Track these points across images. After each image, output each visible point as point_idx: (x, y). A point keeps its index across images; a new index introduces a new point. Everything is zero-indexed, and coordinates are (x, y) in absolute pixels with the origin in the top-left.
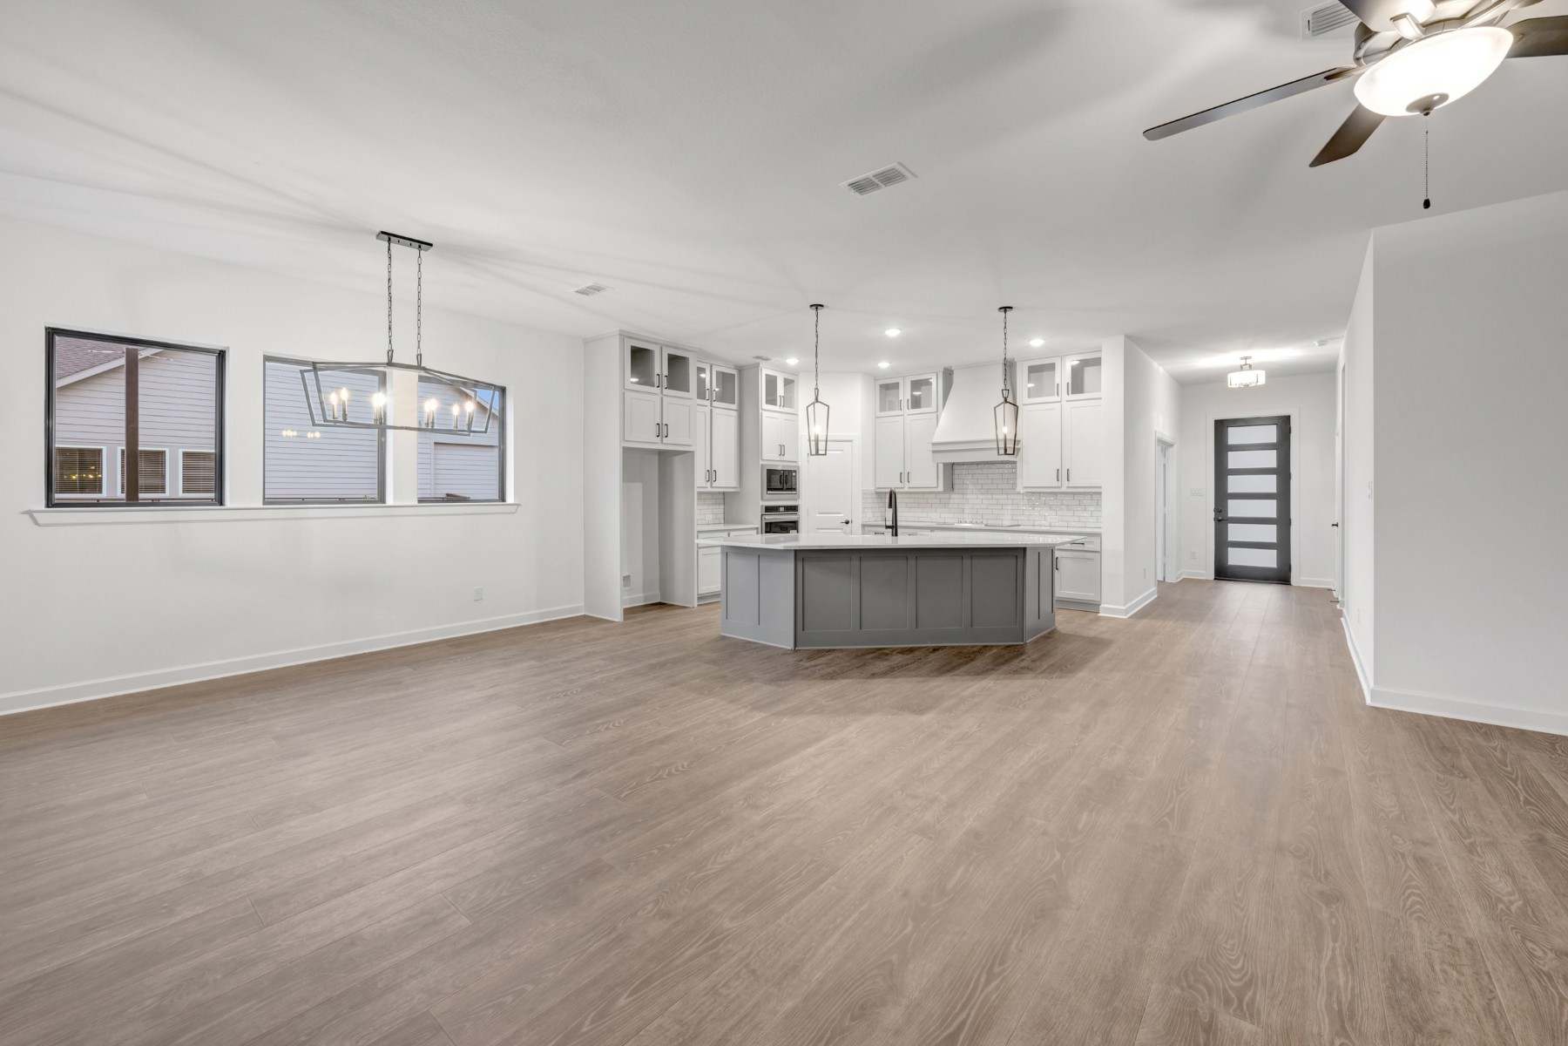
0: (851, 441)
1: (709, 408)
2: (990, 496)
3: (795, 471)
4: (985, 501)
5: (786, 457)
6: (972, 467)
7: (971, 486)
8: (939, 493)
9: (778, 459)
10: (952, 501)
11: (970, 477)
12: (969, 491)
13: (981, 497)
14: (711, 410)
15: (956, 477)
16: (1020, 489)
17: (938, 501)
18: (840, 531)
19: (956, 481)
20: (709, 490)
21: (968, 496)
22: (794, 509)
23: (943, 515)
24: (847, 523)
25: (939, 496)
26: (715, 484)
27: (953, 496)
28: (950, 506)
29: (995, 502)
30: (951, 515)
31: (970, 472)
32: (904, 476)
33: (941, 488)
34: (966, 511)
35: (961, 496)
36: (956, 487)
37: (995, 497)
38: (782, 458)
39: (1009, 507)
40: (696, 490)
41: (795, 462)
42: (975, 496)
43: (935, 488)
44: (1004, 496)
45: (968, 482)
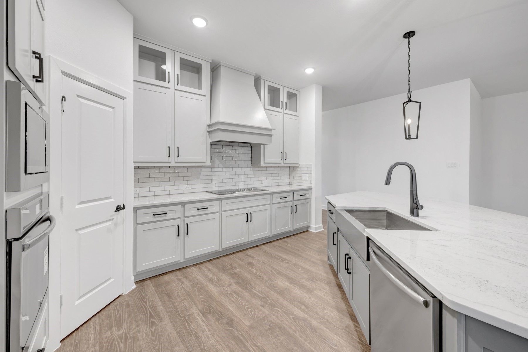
2: (230, 169)
4: (228, 173)
7: (217, 162)
10: (202, 174)
12: (216, 166)
13: (224, 169)
17: (190, 174)
21: (216, 170)
23: (194, 186)
24: (118, 209)
27: (203, 169)
28: (201, 178)
29: (234, 173)
30: (202, 186)
32: (173, 152)
33: (208, 163)
34: (214, 181)
37: (234, 169)
39: (243, 177)
42: (220, 169)
43: (204, 162)
44: (240, 169)
45: (215, 159)
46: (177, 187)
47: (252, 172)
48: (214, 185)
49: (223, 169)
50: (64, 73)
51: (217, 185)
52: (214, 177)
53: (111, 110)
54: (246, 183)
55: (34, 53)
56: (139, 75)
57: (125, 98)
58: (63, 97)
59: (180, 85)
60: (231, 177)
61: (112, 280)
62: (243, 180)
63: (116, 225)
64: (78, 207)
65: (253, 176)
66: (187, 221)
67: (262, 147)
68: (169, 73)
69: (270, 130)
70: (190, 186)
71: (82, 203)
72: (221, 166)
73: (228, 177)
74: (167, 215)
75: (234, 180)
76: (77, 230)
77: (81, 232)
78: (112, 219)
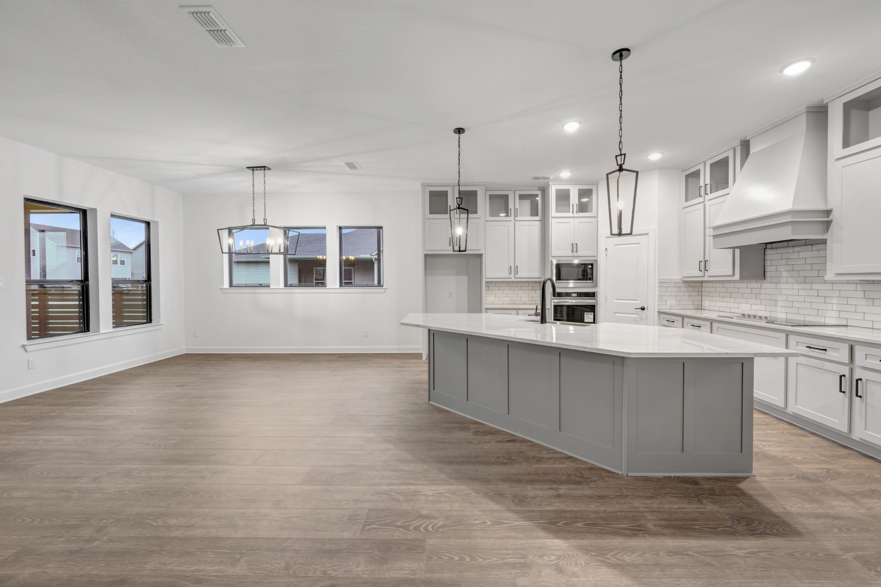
0: (647, 234)
1: (513, 222)
2: (808, 286)
3: (592, 265)
4: (802, 292)
5: (580, 253)
7: (785, 274)
8: (735, 282)
9: (571, 255)
10: (763, 291)
11: (784, 262)
12: (783, 280)
13: (796, 286)
14: (515, 223)
15: (768, 263)
16: (829, 276)
18: (636, 316)
19: (768, 269)
20: (513, 279)
21: (782, 286)
22: (592, 295)
23: (754, 307)
24: (642, 308)
25: (737, 285)
26: (517, 276)
27: (765, 285)
28: (762, 297)
30: (763, 308)
31: (785, 256)
32: (704, 265)
33: (737, 277)
34: (780, 304)
35: (774, 286)
36: (768, 274)
37: (815, 286)
38: (576, 255)
39: (834, 301)
40: (484, 280)
41: (595, 256)
42: (790, 286)
43: (731, 276)
44: (828, 286)
45: (782, 269)
46: (736, 305)
47: (861, 294)
48: (779, 309)
49: (794, 284)
51: (783, 310)
52: (779, 298)
53: (637, 245)
54: (843, 315)
56: (686, 201)
58: (607, 249)
62: (835, 307)
63: (641, 318)
64: (615, 301)
65: (863, 302)
70: (749, 305)
71: (617, 299)
72: (790, 280)
73: (802, 299)
74: (674, 323)
75: (815, 306)
76: (615, 313)
77: (617, 315)
78: (638, 314)
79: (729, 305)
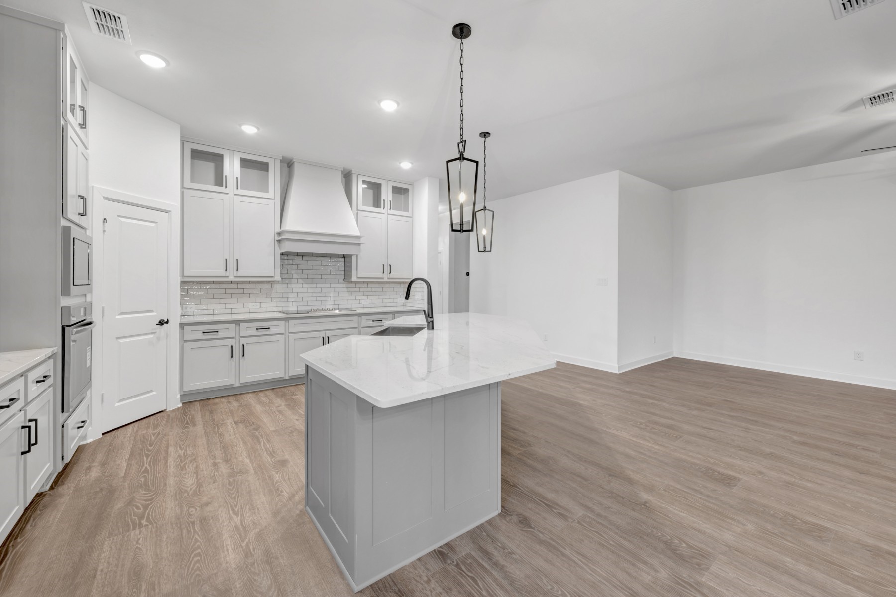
2: (314, 285)
4: (309, 290)
6: (296, 258)
7: (295, 276)
10: (274, 290)
12: (293, 280)
13: (305, 285)
16: (354, 278)
17: (258, 291)
18: (153, 336)
21: (293, 285)
23: (263, 305)
24: (161, 323)
27: (276, 285)
28: (273, 295)
29: (319, 290)
30: (274, 304)
32: (232, 264)
33: (277, 278)
34: (291, 300)
35: (285, 285)
37: (319, 285)
39: (331, 294)
42: (300, 285)
43: (272, 277)
44: (328, 285)
45: (293, 272)
46: (241, 305)
47: (346, 289)
48: (291, 304)
49: (303, 284)
50: (105, 198)
51: (294, 304)
52: (290, 295)
53: (153, 225)
54: (337, 303)
55: (79, 196)
56: (191, 182)
57: (170, 211)
58: (105, 219)
59: (241, 188)
60: (314, 294)
61: (154, 393)
63: (159, 339)
64: (118, 317)
65: (347, 294)
66: (243, 341)
67: (354, 258)
68: (226, 176)
69: (359, 238)
70: (258, 304)
71: (122, 314)
72: (300, 281)
74: (219, 333)
75: (319, 299)
76: (117, 338)
77: (122, 341)
78: (154, 333)
79: (229, 306)
